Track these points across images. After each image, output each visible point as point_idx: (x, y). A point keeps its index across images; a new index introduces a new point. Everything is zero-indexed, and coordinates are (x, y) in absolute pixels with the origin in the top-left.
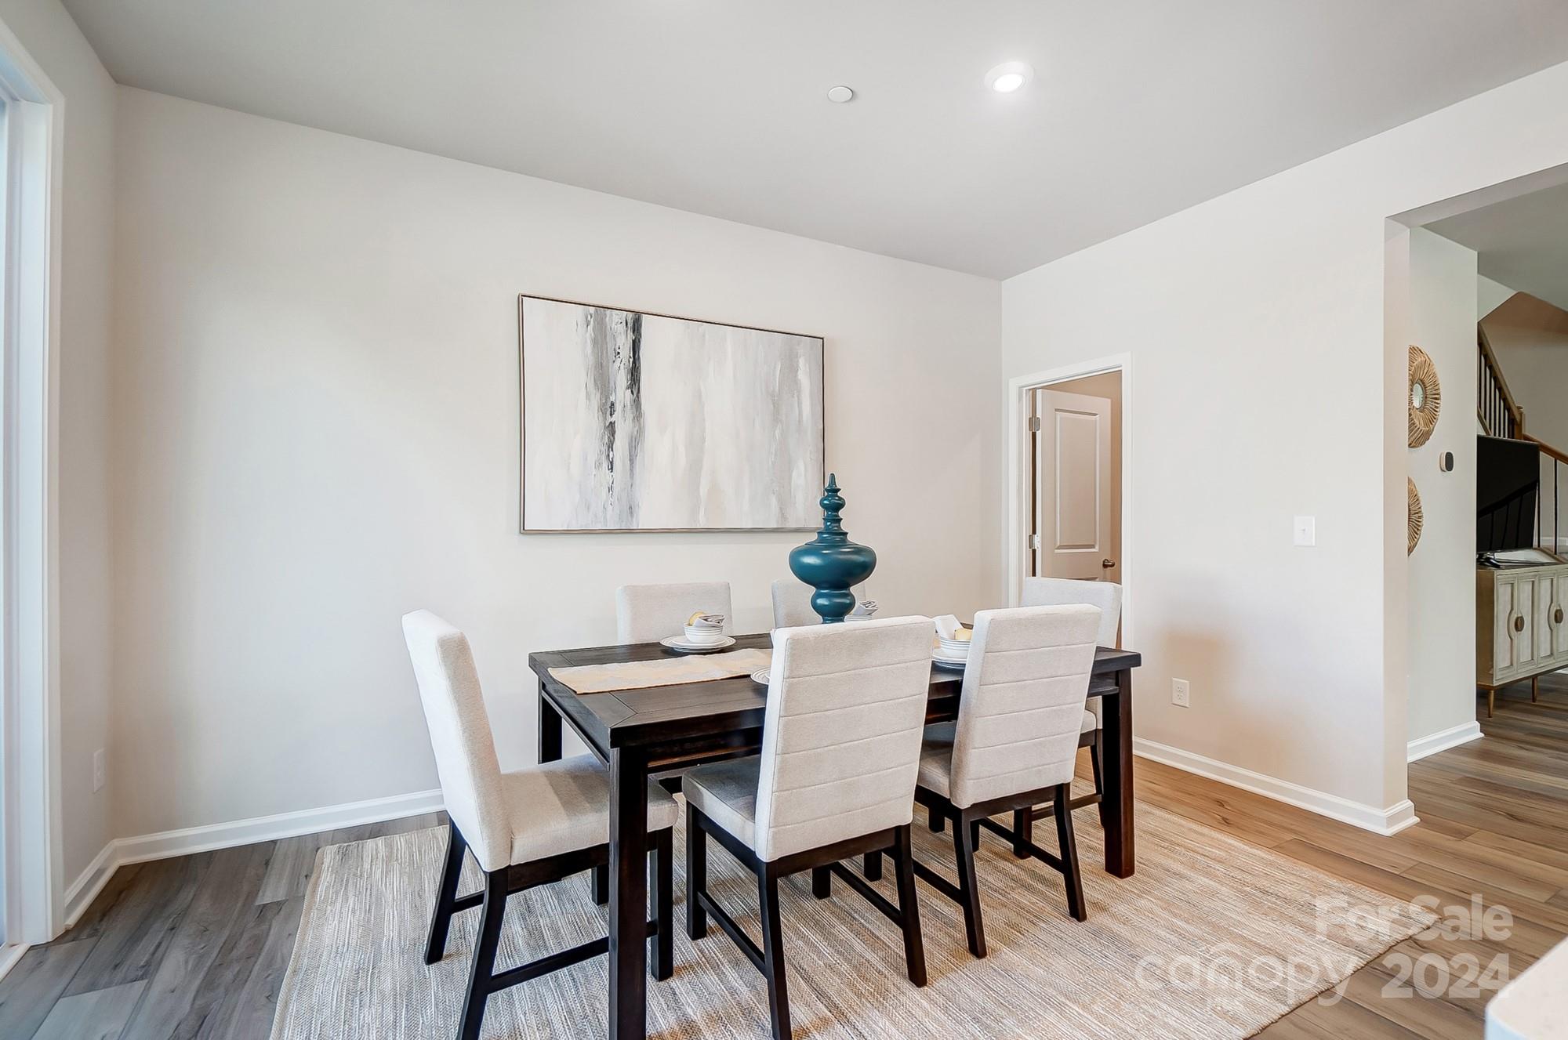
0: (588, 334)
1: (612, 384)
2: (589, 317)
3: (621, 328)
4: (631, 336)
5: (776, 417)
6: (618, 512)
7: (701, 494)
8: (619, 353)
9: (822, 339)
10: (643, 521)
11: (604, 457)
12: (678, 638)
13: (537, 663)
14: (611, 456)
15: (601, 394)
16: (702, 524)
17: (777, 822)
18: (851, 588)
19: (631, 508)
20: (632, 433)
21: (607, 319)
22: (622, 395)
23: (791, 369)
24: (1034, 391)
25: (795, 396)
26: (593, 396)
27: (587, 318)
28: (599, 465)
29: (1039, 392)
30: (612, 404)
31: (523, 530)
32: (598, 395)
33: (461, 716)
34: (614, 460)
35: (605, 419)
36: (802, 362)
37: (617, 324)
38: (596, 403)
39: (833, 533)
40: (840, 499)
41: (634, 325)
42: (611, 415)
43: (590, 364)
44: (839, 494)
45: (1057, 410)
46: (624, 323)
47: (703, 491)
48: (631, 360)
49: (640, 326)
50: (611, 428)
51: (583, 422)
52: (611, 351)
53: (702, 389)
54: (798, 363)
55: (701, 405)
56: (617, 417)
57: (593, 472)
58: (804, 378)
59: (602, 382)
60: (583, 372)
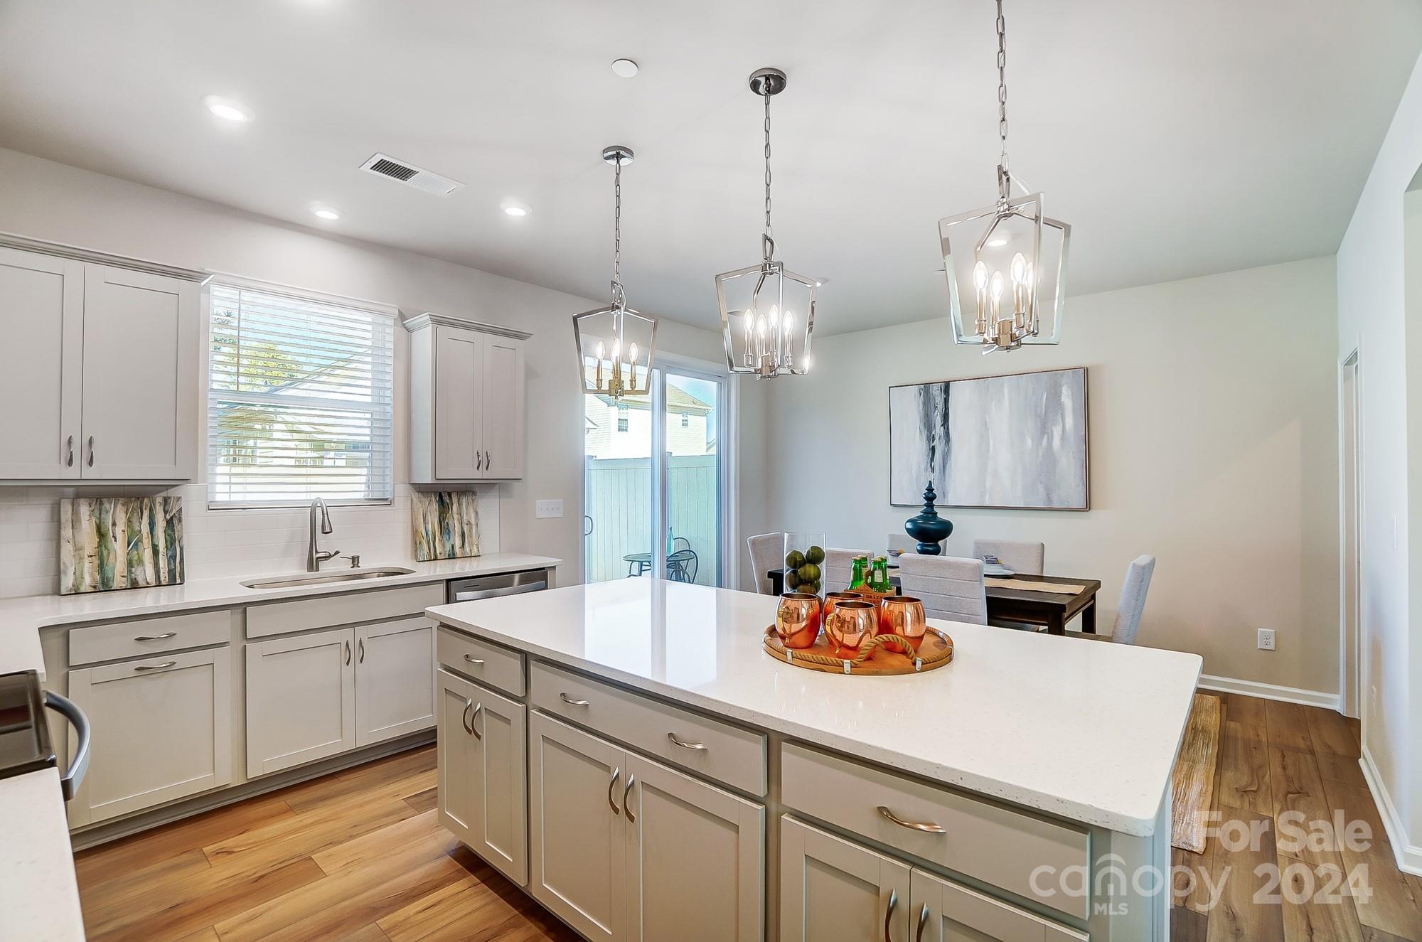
0: (921, 399)
1: (933, 424)
3: (938, 393)
4: (944, 396)
5: (1043, 431)
7: (987, 486)
8: (937, 407)
9: (1086, 368)
10: (951, 501)
11: (929, 465)
14: (933, 464)
15: (928, 431)
16: (987, 503)
18: (938, 542)
19: (944, 493)
20: (945, 451)
21: (931, 390)
22: (939, 430)
23: (1055, 396)
26: (923, 433)
27: (920, 391)
28: (926, 470)
30: (934, 436)
31: (891, 504)
32: (926, 432)
34: (935, 466)
35: (930, 444)
36: (1065, 389)
37: (936, 391)
39: (929, 513)
42: (933, 442)
43: (922, 415)
46: (940, 390)
47: (988, 483)
49: (948, 389)
50: (933, 449)
51: (918, 446)
52: (933, 407)
53: (988, 420)
54: (1061, 390)
55: (987, 429)
56: (936, 443)
57: (924, 474)
58: (1067, 399)
59: (928, 425)
60: (918, 420)
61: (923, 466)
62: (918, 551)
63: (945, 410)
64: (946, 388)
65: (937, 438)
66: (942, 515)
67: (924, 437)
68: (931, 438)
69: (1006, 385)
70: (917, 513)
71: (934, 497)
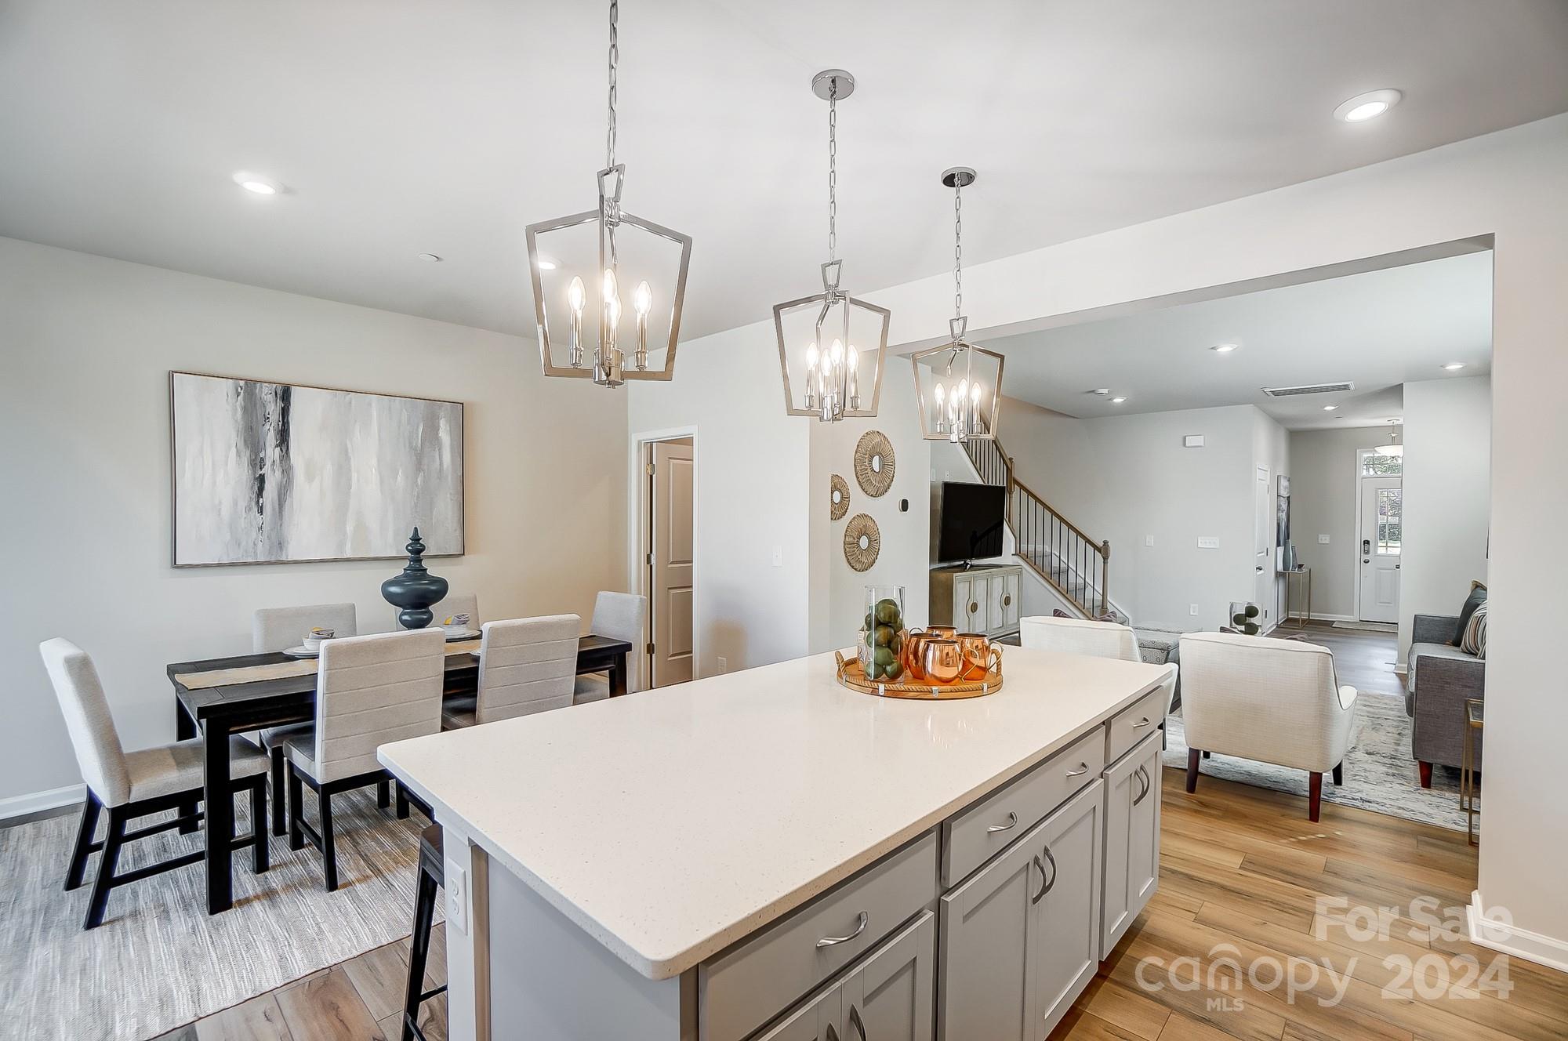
0: (238, 403)
1: (262, 443)
2: (239, 389)
3: (270, 398)
4: (280, 404)
5: (419, 466)
6: (268, 548)
7: (348, 532)
8: (268, 418)
9: (463, 404)
10: (292, 553)
11: (253, 503)
12: (298, 648)
13: (172, 671)
14: (261, 502)
15: (251, 452)
16: (349, 554)
17: (327, 759)
18: (430, 607)
19: (280, 543)
20: (281, 482)
21: (257, 391)
22: (271, 453)
23: (432, 429)
24: (651, 443)
25: (437, 449)
26: (243, 454)
27: (237, 390)
28: (248, 509)
29: (654, 445)
30: (262, 460)
31: (175, 565)
32: (248, 453)
33: (85, 707)
34: (264, 505)
35: (255, 472)
36: (443, 423)
37: (266, 394)
38: (246, 459)
39: (417, 570)
40: (422, 545)
41: (283, 395)
42: (261, 469)
43: (241, 427)
44: (421, 542)
45: (670, 458)
46: (274, 394)
47: (350, 528)
48: (280, 424)
49: (289, 396)
50: (261, 480)
51: (233, 474)
52: (260, 417)
53: (349, 446)
54: (439, 423)
55: (348, 459)
56: (267, 470)
57: (244, 515)
58: (445, 435)
59: (253, 442)
60: (234, 435)
61: (242, 504)
62: (404, 622)
63: (283, 425)
64: (285, 394)
65: (268, 463)
66: (434, 569)
67: (245, 460)
68: (257, 462)
69: (373, 405)
70: (398, 570)
71: (423, 549)
